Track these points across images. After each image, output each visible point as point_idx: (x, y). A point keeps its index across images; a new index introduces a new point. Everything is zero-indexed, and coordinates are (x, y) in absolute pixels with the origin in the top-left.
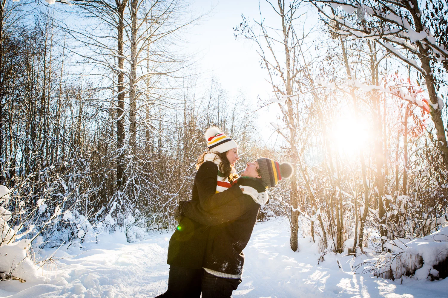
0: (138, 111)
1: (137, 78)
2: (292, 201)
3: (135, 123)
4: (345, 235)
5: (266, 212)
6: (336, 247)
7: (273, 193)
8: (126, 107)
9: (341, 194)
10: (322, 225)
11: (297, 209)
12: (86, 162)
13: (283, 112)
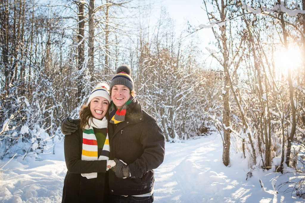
0: (96, 38)
1: (95, 9)
2: (225, 120)
3: (93, 49)
4: (273, 153)
5: (209, 127)
6: (265, 163)
7: (216, 111)
8: (86, 34)
9: (270, 113)
10: (251, 142)
11: (229, 127)
12: (49, 82)
13: (216, 38)
